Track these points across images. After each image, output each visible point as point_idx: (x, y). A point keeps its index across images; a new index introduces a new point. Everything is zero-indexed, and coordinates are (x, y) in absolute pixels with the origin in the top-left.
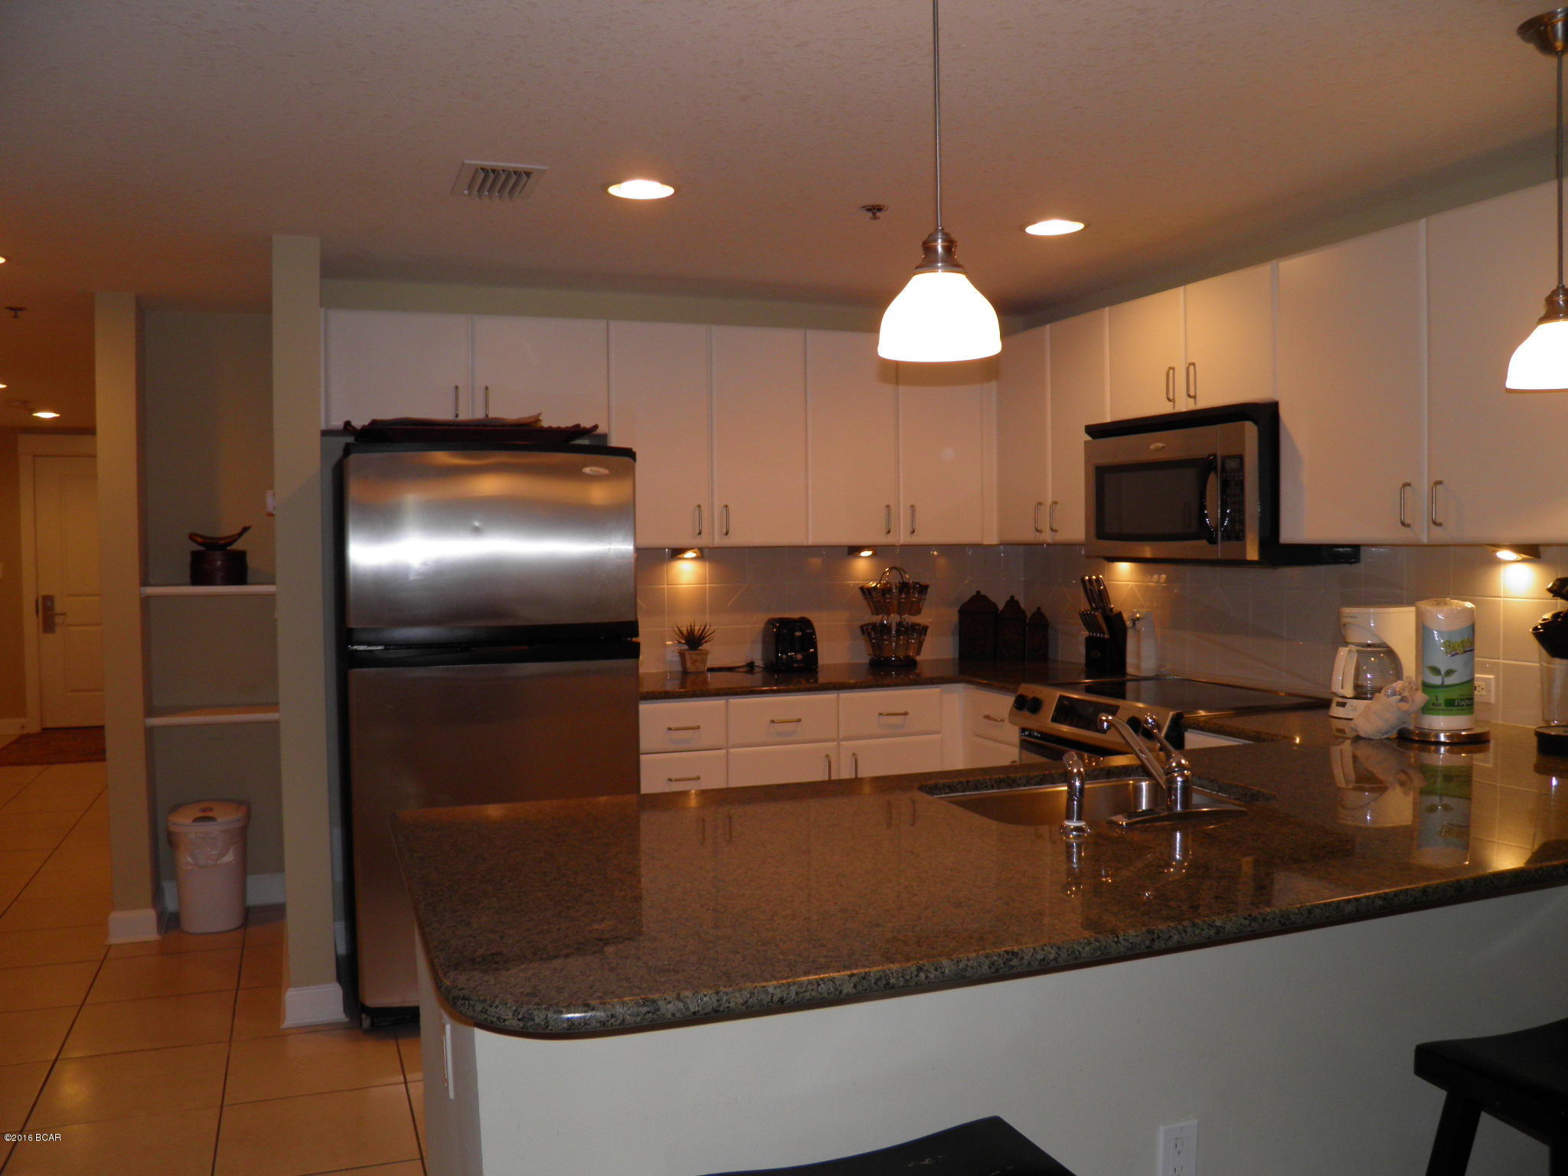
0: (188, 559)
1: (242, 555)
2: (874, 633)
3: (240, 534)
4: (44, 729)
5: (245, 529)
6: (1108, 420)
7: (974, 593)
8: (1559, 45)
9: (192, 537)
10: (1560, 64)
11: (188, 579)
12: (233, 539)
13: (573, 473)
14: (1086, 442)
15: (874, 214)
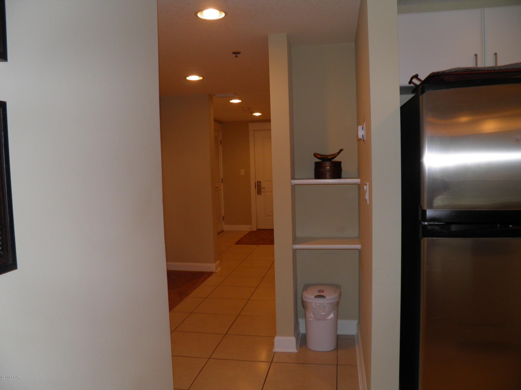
0: (313, 166)
1: (339, 163)
3: (339, 153)
4: (257, 229)
5: (341, 150)
9: (315, 155)
11: (313, 176)
12: (335, 156)
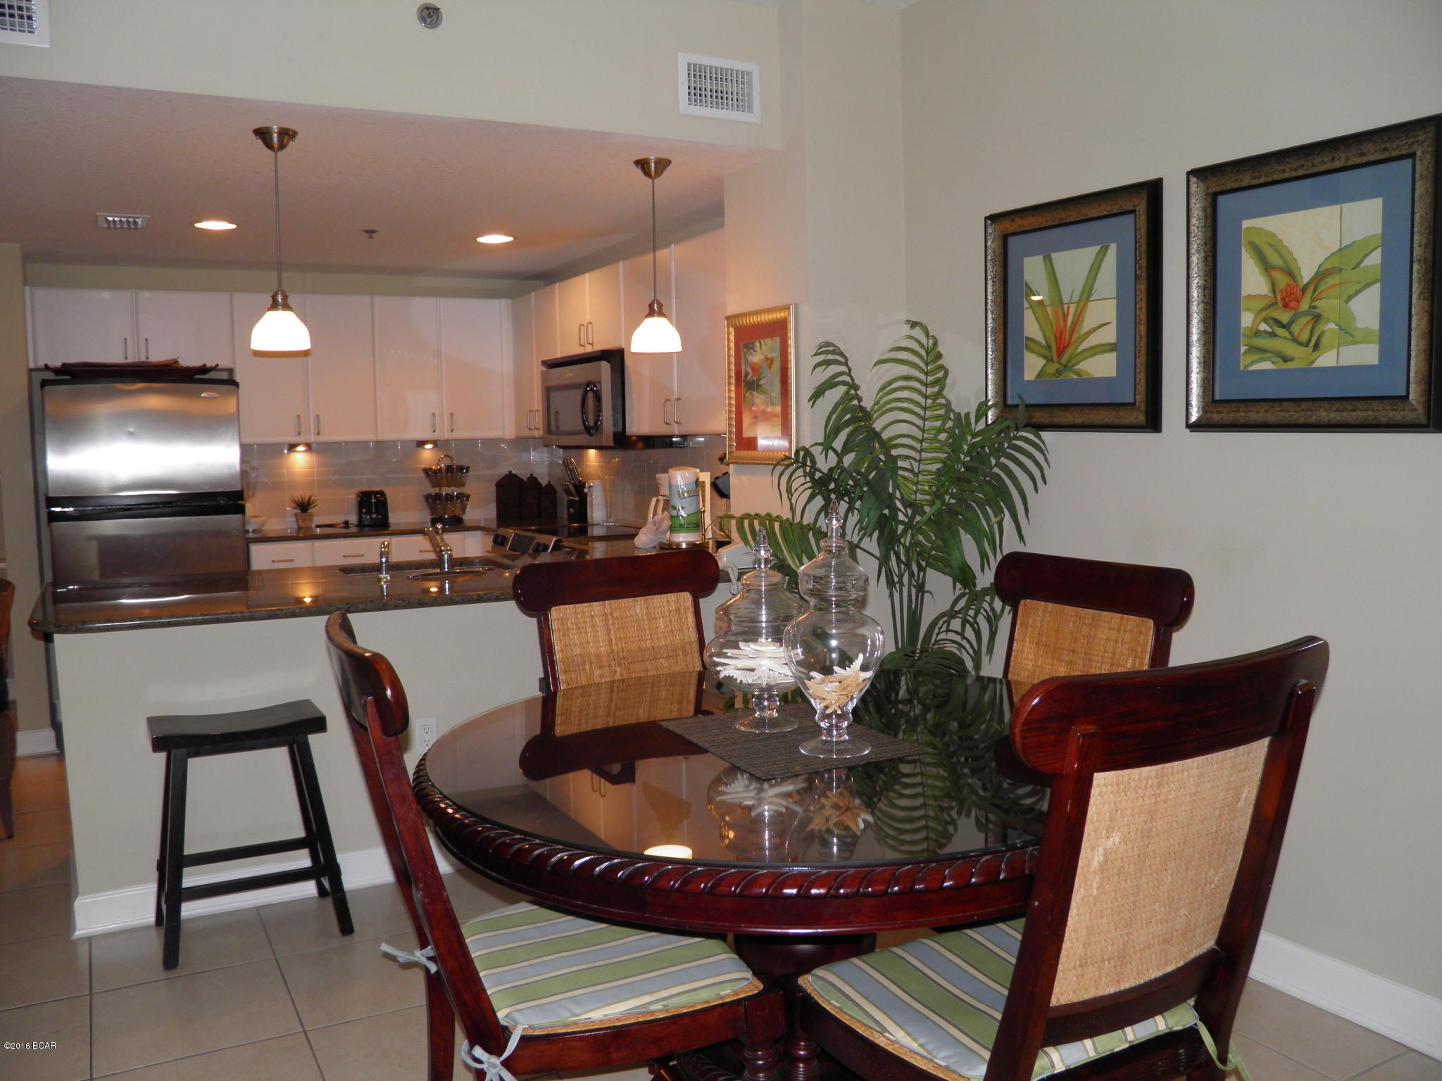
2: (433, 501)
6: (559, 356)
7: (507, 473)
8: (653, 174)
10: (653, 183)
13: (197, 395)
14: (543, 373)
15: (371, 235)
